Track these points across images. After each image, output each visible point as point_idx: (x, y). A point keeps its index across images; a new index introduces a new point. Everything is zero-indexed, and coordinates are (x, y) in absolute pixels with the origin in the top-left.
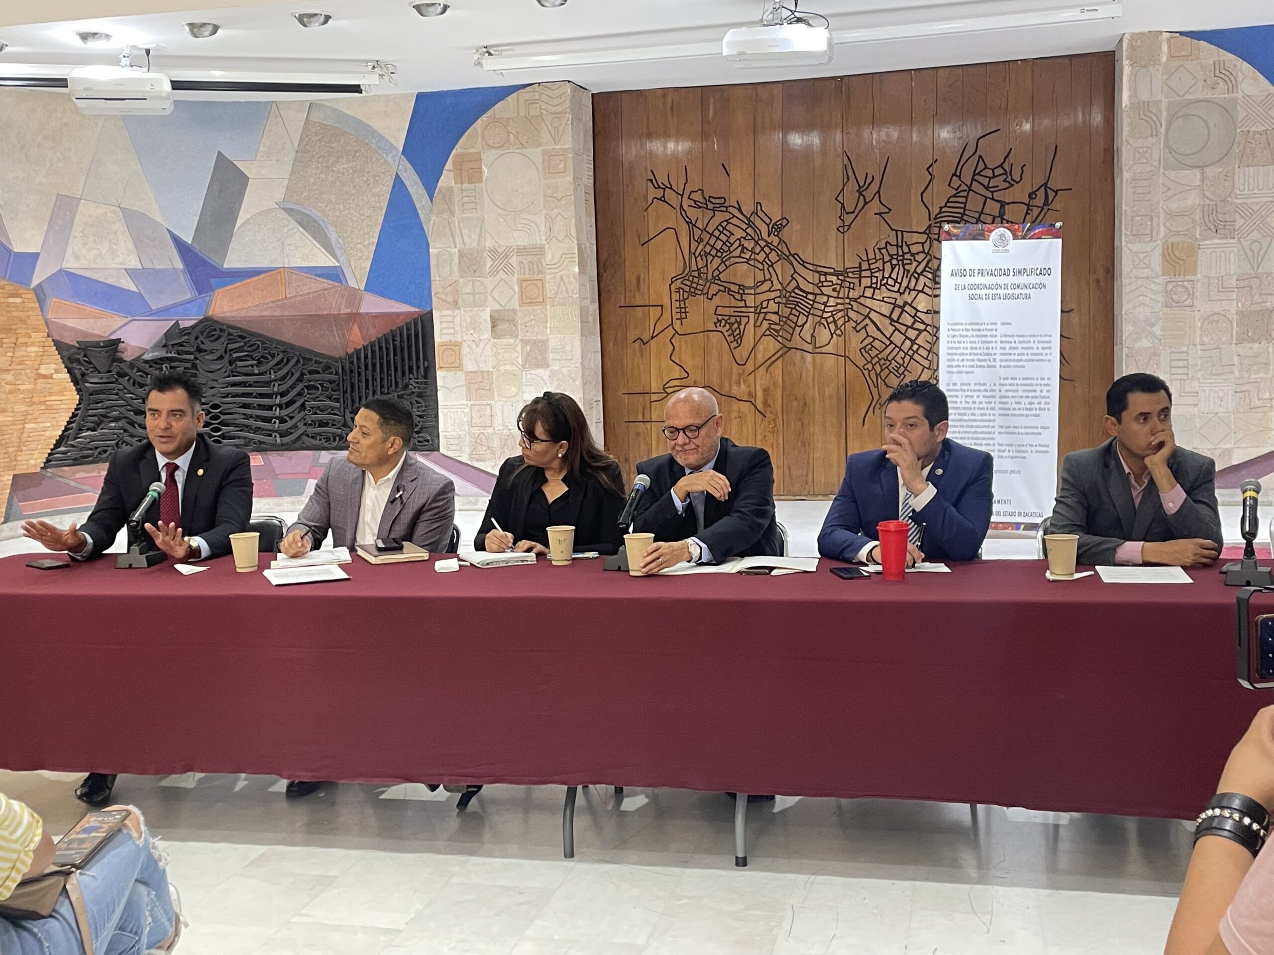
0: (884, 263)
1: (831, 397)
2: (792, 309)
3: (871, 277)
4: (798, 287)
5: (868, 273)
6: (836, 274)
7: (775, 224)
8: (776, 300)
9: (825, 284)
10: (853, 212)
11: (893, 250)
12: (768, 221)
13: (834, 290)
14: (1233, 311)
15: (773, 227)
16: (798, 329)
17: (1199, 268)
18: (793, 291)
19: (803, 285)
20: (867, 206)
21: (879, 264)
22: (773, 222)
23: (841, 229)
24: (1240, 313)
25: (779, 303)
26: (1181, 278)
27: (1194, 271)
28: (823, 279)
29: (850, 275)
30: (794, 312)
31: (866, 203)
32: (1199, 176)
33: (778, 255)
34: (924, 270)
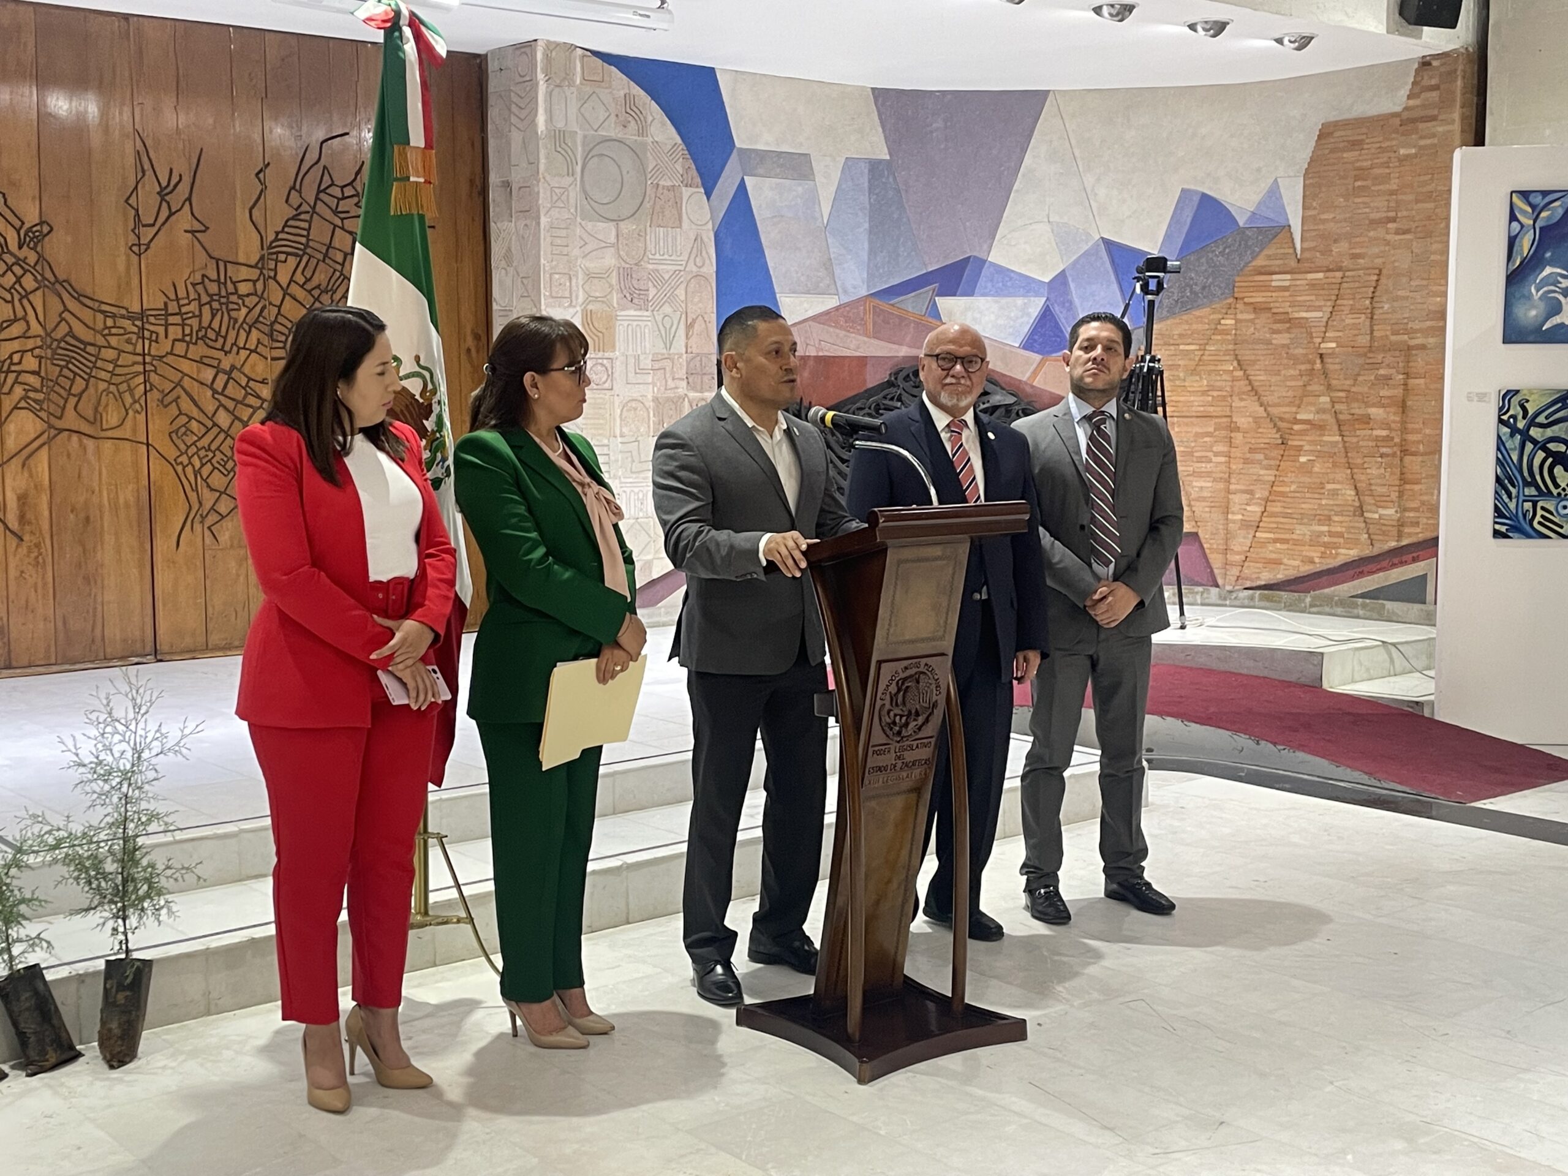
0: (201, 306)
1: (127, 505)
2: (62, 367)
3: (183, 325)
4: (71, 333)
5: (177, 319)
6: (131, 317)
7: (30, 229)
8: (37, 352)
9: (114, 331)
10: (153, 225)
11: (213, 288)
12: (18, 224)
13: (128, 341)
14: (650, 397)
15: (26, 234)
16: (73, 401)
17: (617, 344)
18: (62, 339)
19: (79, 329)
20: (173, 218)
21: (193, 307)
22: (27, 226)
23: (135, 249)
24: (656, 400)
25: (40, 358)
26: (600, 355)
27: (613, 348)
28: (110, 322)
29: (152, 319)
30: (65, 372)
31: (171, 214)
32: (614, 233)
33: (36, 279)
34: (257, 321)
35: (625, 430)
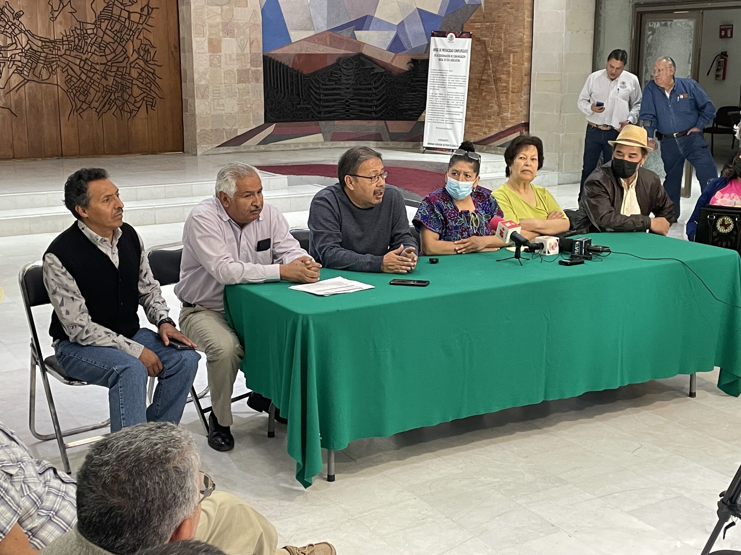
0: (75, 38)
1: (51, 106)
3: (69, 44)
4: (31, 48)
6: (51, 42)
7: (16, 13)
8: (20, 54)
9: (45, 47)
10: (57, 11)
11: (79, 32)
12: (13, 12)
13: (50, 50)
14: (236, 69)
16: (32, 70)
17: (222, 50)
18: (28, 50)
19: (34, 46)
21: (72, 38)
23: (52, 19)
24: (238, 70)
26: (215, 54)
27: (220, 52)
28: (43, 44)
29: (58, 43)
30: (29, 61)
31: (64, 7)
32: (220, 10)
33: (19, 30)
34: (95, 43)
35: (226, 81)
